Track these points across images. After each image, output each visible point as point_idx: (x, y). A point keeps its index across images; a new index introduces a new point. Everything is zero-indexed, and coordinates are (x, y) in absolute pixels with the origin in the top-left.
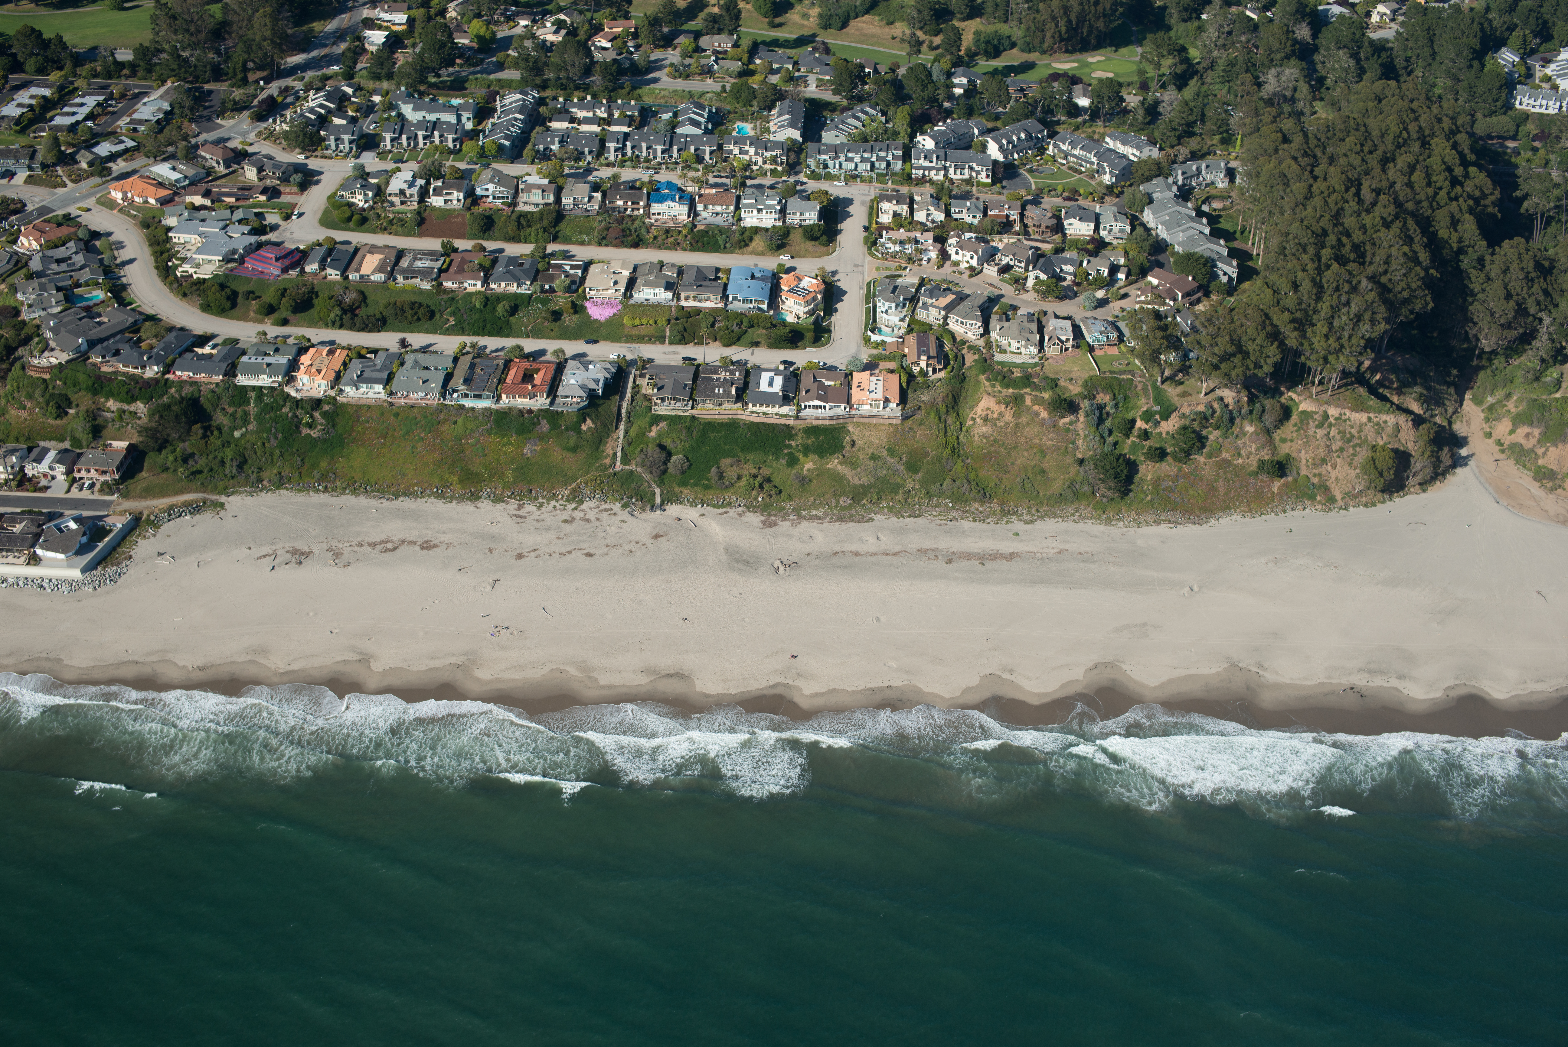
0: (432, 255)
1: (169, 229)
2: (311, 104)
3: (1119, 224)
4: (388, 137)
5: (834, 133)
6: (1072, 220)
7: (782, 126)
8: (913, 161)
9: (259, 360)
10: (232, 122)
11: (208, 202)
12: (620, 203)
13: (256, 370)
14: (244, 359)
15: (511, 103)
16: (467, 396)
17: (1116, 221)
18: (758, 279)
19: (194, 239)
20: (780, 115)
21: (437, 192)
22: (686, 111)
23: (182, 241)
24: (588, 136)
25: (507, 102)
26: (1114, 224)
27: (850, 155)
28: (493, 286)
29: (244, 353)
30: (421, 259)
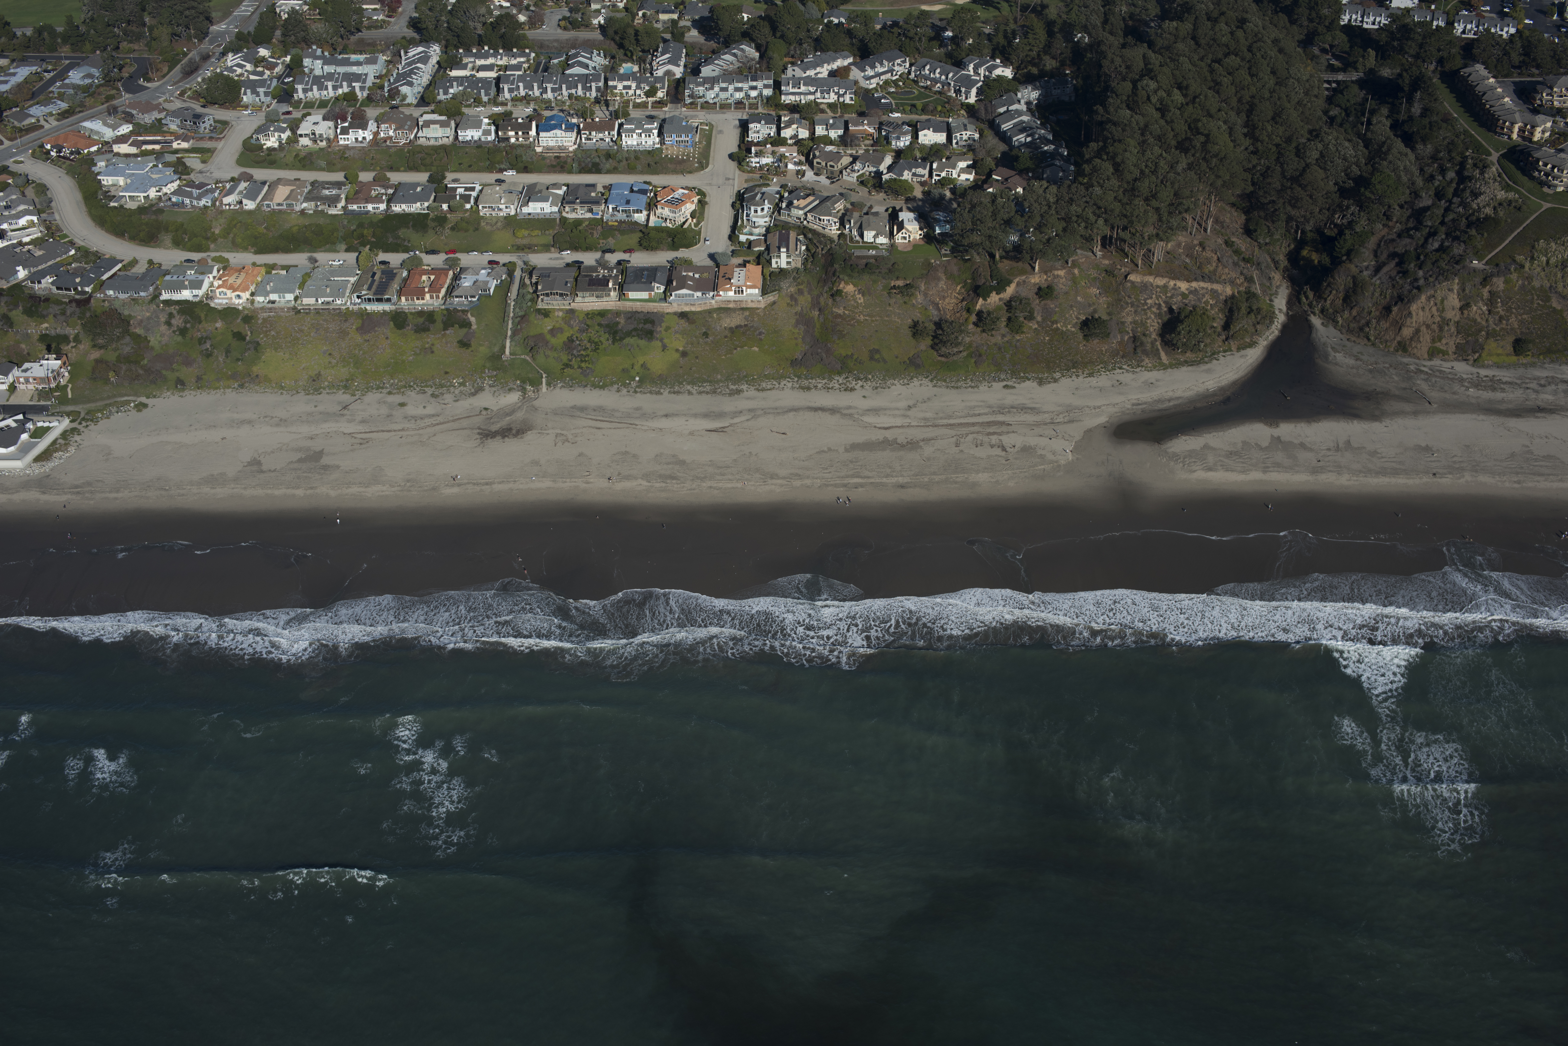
0: (338, 185)
1: (99, 174)
2: (229, 64)
3: (969, 133)
4: (300, 87)
5: (711, 67)
6: (926, 132)
7: (664, 64)
8: (783, 88)
9: (181, 278)
10: (157, 84)
11: (133, 150)
12: (512, 133)
13: (179, 286)
14: (168, 278)
15: (414, 56)
16: (369, 300)
17: (966, 130)
18: (636, 192)
19: (121, 181)
20: (662, 55)
21: (345, 131)
22: (576, 55)
23: (110, 183)
24: (484, 80)
25: (410, 54)
26: (964, 133)
27: (724, 85)
28: (394, 208)
29: (167, 273)
30: (328, 188)
